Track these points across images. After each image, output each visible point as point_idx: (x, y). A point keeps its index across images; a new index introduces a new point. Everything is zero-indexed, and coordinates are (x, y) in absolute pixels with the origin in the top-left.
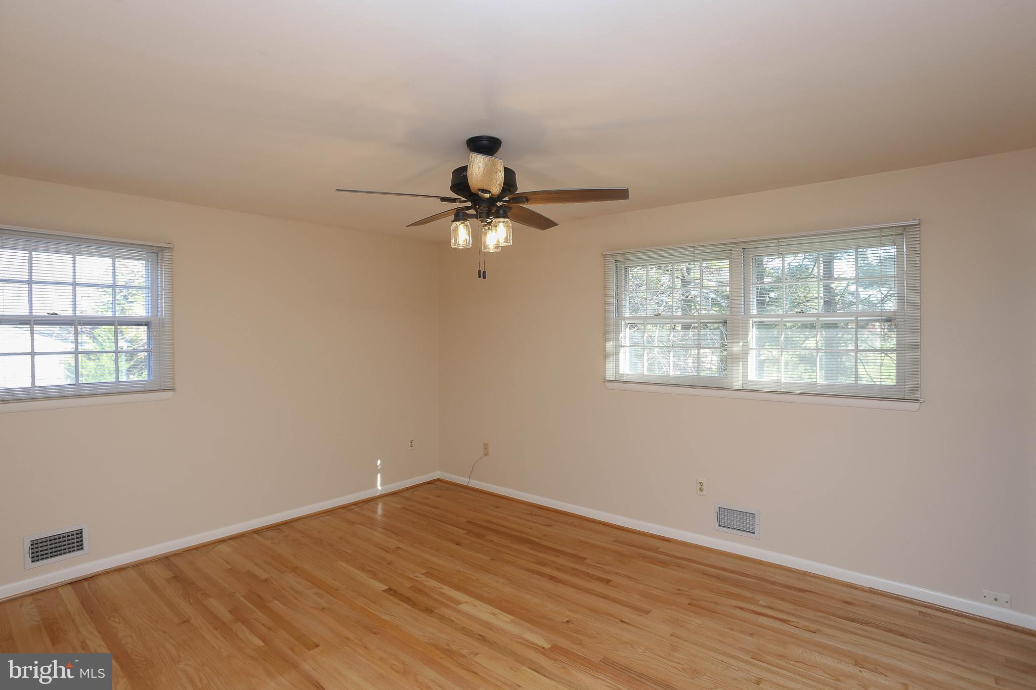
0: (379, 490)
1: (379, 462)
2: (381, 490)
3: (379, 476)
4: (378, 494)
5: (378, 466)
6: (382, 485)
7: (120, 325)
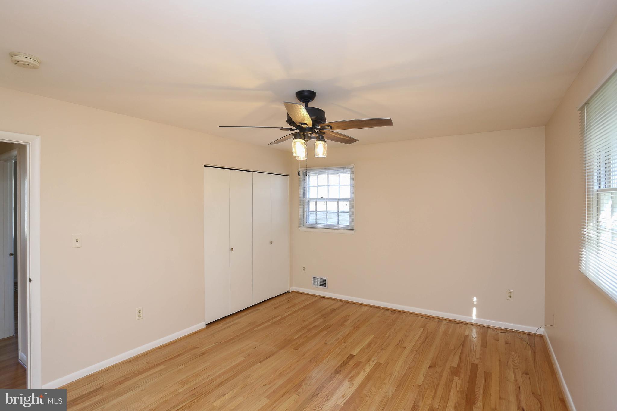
0: (473, 319)
1: (475, 299)
2: (475, 320)
3: (474, 310)
4: (472, 322)
5: (474, 302)
6: (478, 316)
7: (339, 201)
